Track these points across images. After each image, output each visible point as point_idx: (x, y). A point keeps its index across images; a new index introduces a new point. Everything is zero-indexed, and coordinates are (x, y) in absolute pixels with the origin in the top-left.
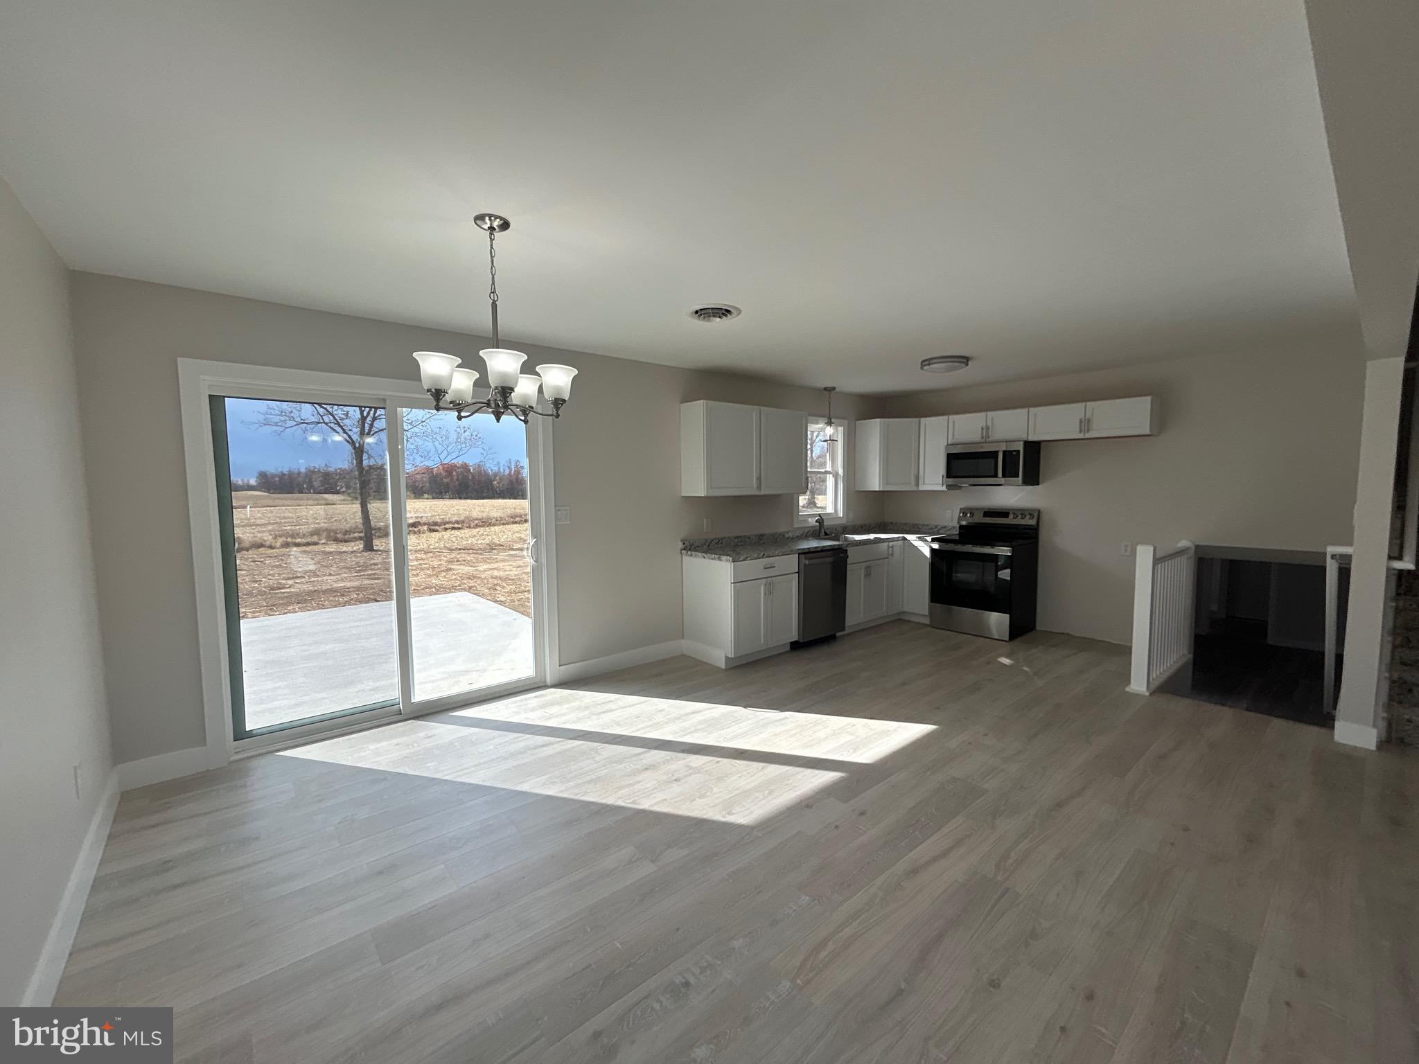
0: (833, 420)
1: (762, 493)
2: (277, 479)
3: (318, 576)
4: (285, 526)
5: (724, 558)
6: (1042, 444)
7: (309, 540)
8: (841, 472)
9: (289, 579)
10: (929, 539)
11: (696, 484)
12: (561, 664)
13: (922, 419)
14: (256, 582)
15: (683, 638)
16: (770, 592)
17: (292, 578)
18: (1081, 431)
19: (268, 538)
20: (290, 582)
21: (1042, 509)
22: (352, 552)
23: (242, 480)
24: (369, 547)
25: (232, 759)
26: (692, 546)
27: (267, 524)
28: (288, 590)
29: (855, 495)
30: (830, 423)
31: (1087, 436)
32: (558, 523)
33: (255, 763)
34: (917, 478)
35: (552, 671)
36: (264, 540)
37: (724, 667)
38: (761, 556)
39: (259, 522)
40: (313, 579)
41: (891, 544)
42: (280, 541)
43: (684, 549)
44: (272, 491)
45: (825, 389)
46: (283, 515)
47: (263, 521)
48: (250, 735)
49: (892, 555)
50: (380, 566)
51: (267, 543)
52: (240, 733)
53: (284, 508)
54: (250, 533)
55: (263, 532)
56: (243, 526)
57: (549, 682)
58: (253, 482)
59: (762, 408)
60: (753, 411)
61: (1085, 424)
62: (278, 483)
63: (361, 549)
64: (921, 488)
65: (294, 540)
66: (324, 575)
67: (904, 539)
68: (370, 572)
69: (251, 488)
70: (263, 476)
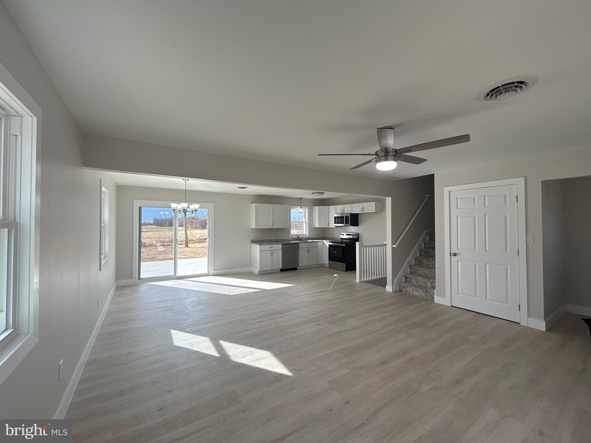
0: (302, 207)
1: (274, 228)
2: (160, 221)
3: (167, 254)
4: (161, 239)
5: (258, 244)
6: (359, 214)
7: (168, 244)
8: (307, 222)
9: (158, 255)
10: (328, 242)
11: (253, 226)
12: (214, 270)
13: (330, 206)
14: (148, 255)
15: (251, 267)
16: (272, 254)
17: (160, 255)
18: (362, 211)
19: (154, 243)
20: (158, 256)
21: (360, 233)
22: (181, 248)
23: (148, 221)
24: (187, 246)
25: (137, 283)
26: (253, 242)
27: (155, 238)
28: (157, 258)
29: (312, 228)
30: (301, 208)
31: (364, 212)
32: (215, 235)
33: (140, 284)
34: (329, 224)
35: (212, 272)
36: (153, 244)
37: (257, 274)
38: (269, 244)
39: (152, 237)
40: (166, 255)
41: (317, 243)
42: (159, 244)
43: (251, 242)
44: (158, 226)
45: (300, 198)
46: (161, 235)
47: (154, 237)
48: (141, 279)
49: (318, 246)
50: (188, 252)
51: (154, 245)
52: (139, 278)
53: (161, 232)
54: (149, 241)
55: (153, 241)
56: (147, 239)
57: (211, 275)
58: (152, 222)
59: (274, 205)
60: (271, 205)
61: (363, 209)
62: (160, 223)
63: (184, 247)
64: (330, 227)
65: (163, 244)
66: (169, 254)
67: (323, 242)
68: (184, 254)
69: (151, 224)
70: (155, 220)
